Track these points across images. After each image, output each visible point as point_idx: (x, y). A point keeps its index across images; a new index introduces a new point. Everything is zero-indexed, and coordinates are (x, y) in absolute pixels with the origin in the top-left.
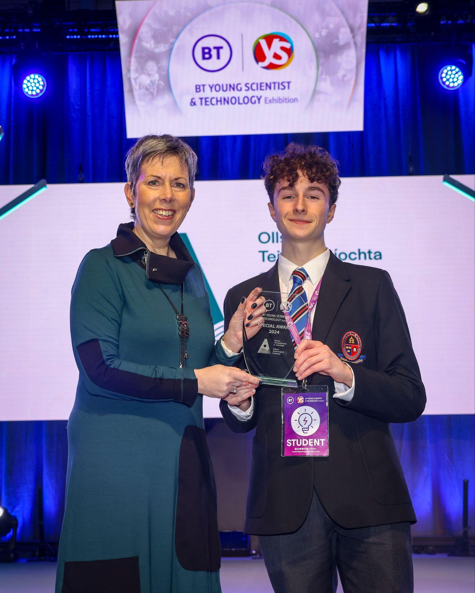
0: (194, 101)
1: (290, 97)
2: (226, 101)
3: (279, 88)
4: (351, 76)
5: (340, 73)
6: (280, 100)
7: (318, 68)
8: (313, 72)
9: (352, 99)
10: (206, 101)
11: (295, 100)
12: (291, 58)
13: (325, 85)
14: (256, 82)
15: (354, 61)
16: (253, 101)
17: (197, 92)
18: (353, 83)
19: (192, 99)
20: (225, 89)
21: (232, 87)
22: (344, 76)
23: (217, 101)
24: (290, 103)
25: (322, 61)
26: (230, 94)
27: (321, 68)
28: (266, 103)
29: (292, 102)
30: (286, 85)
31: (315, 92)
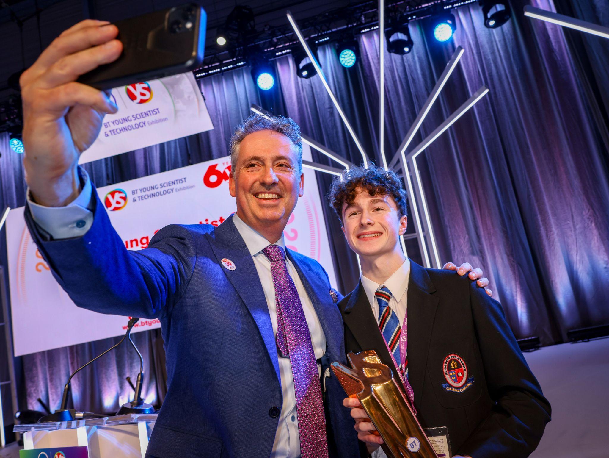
0: (107, 133)
1: (162, 118)
2: (125, 129)
3: (153, 114)
4: (193, 96)
5: (186, 96)
6: (157, 121)
7: (171, 96)
8: (169, 99)
9: (200, 111)
10: (114, 132)
11: (166, 119)
12: (151, 92)
13: (180, 105)
14: (138, 113)
15: (191, 86)
16: (141, 126)
17: (106, 127)
18: (196, 100)
19: (105, 133)
20: (122, 122)
21: (126, 120)
22: (189, 97)
23: (120, 130)
24: (163, 122)
25: (171, 90)
26: (126, 124)
27: (173, 96)
28: (149, 125)
29: (164, 121)
30: (156, 111)
31: (176, 112)
